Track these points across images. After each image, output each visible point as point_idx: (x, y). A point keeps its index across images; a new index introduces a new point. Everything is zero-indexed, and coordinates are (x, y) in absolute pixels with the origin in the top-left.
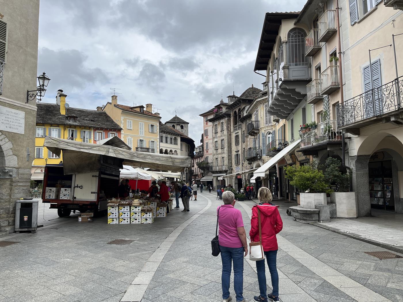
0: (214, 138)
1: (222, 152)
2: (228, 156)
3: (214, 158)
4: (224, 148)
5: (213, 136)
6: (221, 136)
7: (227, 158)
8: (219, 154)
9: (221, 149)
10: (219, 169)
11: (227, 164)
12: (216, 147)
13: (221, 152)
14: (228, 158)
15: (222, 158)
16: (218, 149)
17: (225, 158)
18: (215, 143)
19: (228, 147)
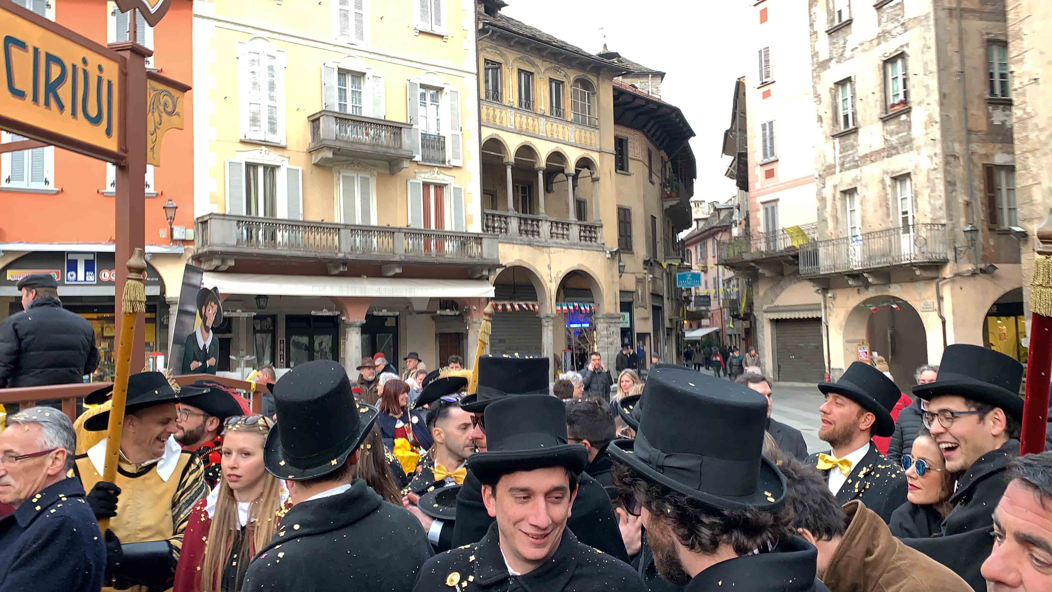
0: (824, 65)
1: (894, 140)
2: (947, 163)
3: (828, 193)
4: (908, 111)
5: (815, 55)
6: (882, 36)
7: (940, 175)
8: (872, 157)
9: (884, 120)
10: (870, 258)
11: (942, 213)
12: (841, 120)
13: (879, 144)
14: (946, 172)
15: (895, 179)
16: (855, 131)
17: (919, 179)
18: (834, 98)
19: (943, 96)
